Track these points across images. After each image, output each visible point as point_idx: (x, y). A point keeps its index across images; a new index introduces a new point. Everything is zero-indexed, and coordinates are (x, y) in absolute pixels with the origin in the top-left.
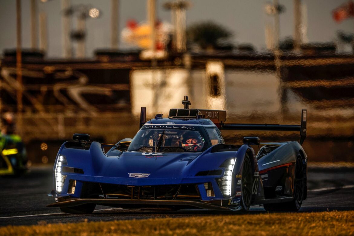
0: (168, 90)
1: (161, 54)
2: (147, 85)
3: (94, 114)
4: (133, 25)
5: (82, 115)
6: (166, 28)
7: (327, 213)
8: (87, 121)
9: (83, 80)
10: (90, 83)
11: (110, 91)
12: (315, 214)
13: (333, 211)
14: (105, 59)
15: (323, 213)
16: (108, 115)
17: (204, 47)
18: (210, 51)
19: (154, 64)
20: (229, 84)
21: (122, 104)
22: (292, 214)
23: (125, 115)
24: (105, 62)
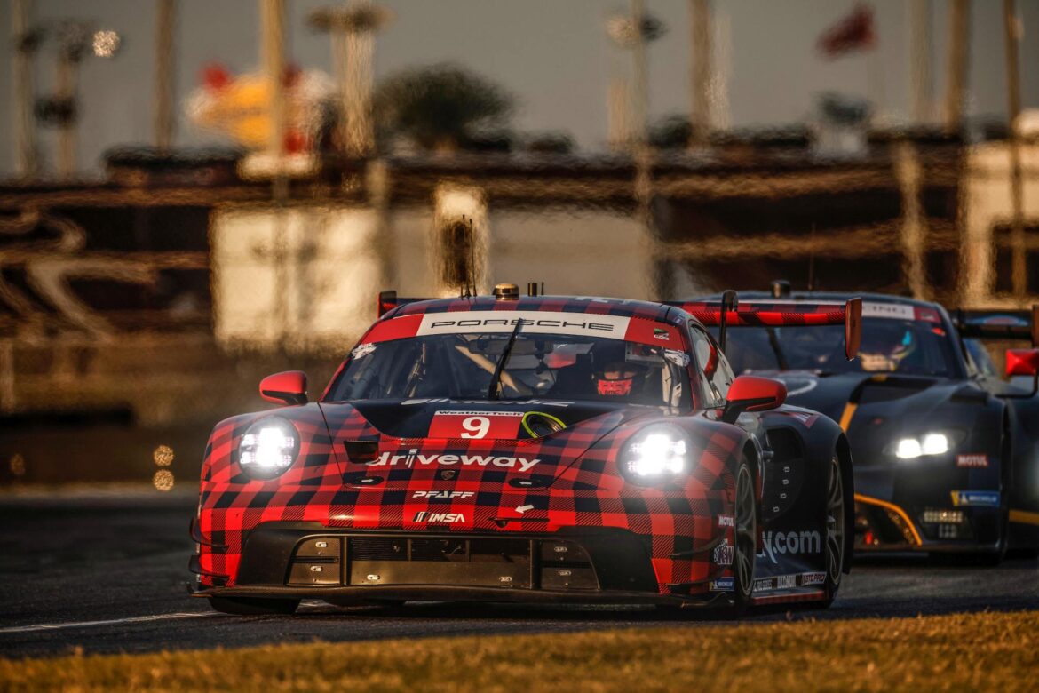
0: (321, 268)
1: (300, 163)
2: (258, 252)
3: (105, 339)
4: (218, 78)
5: (69, 340)
6: (314, 87)
7: (787, 626)
8: (83, 359)
9: (72, 239)
10: (91, 247)
11: (150, 272)
12: (750, 629)
13: (802, 620)
14: (136, 178)
15: (774, 627)
16: (146, 342)
17: (427, 143)
18: (444, 154)
19: (281, 191)
20: (500, 249)
21: (184, 308)
22: (682, 629)
23: (193, 340)
24: (135, 187)
